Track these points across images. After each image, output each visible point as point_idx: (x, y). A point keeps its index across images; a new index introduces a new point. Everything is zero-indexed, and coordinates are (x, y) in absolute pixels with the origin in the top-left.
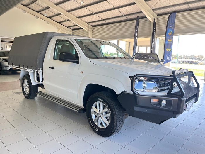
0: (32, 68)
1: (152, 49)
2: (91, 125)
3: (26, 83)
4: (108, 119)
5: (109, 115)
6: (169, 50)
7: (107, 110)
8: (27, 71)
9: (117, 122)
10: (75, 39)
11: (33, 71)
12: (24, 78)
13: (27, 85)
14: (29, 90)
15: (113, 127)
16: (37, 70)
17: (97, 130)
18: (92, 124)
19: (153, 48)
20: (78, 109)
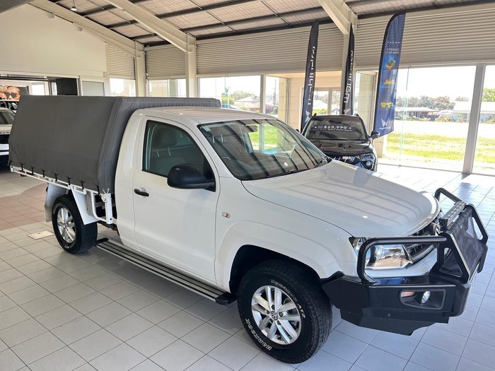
0: (82, 184)
1: (345, 100)
2: (252, 336)
3: (64, 216)
4: (295, 325)
5: (297, 318)
6: (387, 106)
7: (292, 306)
8: (69, 188)
9: (318, 336)
10: (199, 126)
11: (85, 193)
12: (60, 204)
13: (68, 221)
14: (74, 234)
15: (310, 346)
16: (97, 192)
17: (269, 348)
18: (253, 332)
19: (347, 98)
20: (216, 296)
